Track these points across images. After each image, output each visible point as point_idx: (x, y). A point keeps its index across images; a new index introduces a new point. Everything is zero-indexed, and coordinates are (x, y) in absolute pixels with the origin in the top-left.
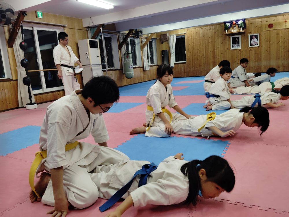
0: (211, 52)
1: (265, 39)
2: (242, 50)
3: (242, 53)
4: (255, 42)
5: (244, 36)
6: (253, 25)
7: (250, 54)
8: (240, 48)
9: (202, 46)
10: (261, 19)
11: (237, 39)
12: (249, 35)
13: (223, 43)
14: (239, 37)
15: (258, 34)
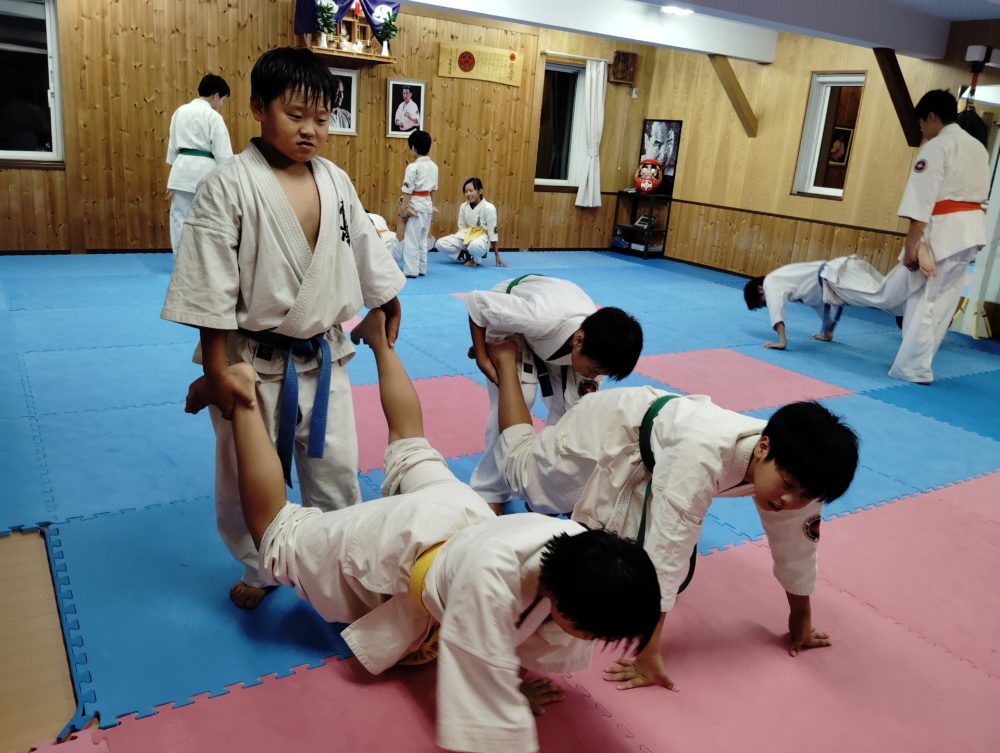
1: (442, 113)
2: (359, 143)
3: (358, 156)
4: (409, 118)
5: (366, 78)
7: (386, 165)
8: (352, 131)
10: (435, 20)
11: (341, 88)
12: (391, 83)
14: (350, 79)
15: (423, 86)
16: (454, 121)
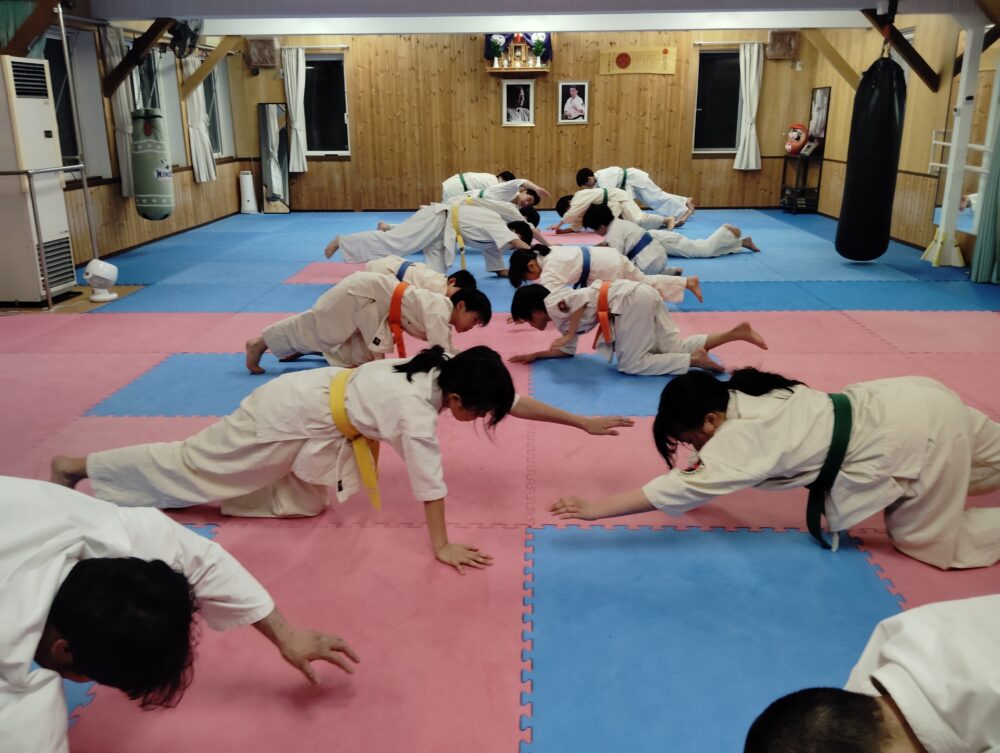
0: (439, 129)
1: (604, 103)
2: (536, 131)
3: (536, 141)
4: (576, 109)
6: (571, 49)
7: (559, 146)
9: (409, 101)
10: (595, 34)
11: (522, 93)
12: (560, 84)
13: (477, 100)
15: (586, 85)
16: (614, 108)
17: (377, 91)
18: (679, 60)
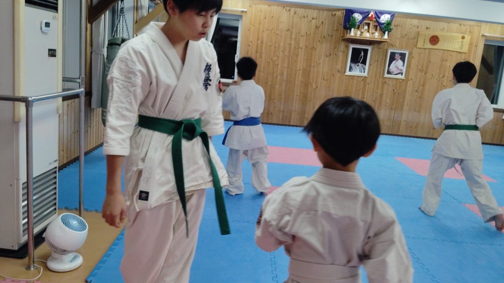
0: (301, 72)
1: (418, 66)
2: (368, 81)
3: (367, 86)
4: (398, 68)
5: (376, 49)
9: (283, 52)
11: (362, 54)
12: (390, 51)
13: (330, 55)
14: (367, 50)
15: (407, 53)
16: (424, 70)
17: (262, 42)
18: (471, 44)
